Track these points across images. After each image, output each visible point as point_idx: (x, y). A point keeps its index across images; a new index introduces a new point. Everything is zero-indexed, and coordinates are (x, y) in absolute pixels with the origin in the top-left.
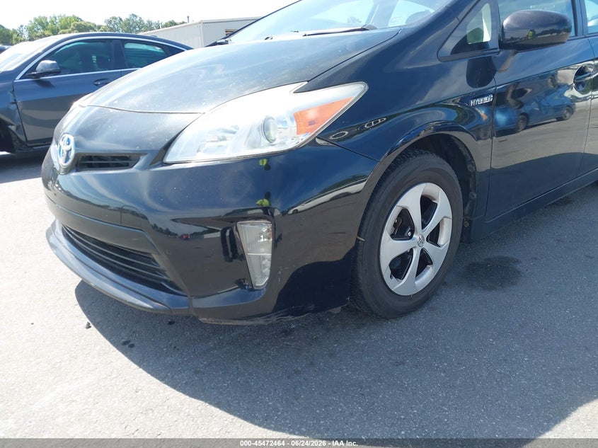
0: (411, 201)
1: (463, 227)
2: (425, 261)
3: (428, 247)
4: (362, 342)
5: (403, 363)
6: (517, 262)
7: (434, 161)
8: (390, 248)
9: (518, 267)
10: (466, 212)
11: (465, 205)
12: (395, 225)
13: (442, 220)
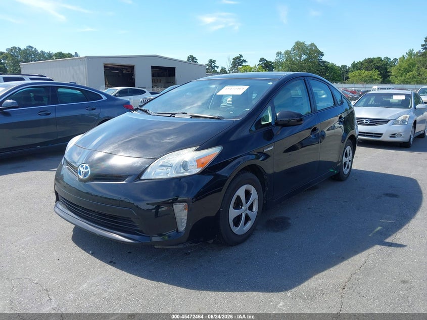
0: (241, 192)
1: (263, 203)
2: (247, 219)
3: (249, 212)
4: (222, 256)
5: (240, 263)
6: (289, 219)
7: (250, 175)
8: (233, 213)
9: (290, 221)
10: (264, 196)
11: (263, 193)
12: (235, 203)
13: (254, 200)
